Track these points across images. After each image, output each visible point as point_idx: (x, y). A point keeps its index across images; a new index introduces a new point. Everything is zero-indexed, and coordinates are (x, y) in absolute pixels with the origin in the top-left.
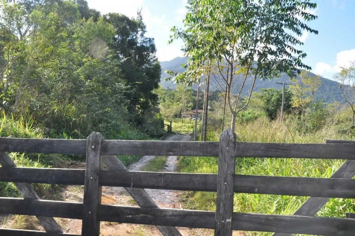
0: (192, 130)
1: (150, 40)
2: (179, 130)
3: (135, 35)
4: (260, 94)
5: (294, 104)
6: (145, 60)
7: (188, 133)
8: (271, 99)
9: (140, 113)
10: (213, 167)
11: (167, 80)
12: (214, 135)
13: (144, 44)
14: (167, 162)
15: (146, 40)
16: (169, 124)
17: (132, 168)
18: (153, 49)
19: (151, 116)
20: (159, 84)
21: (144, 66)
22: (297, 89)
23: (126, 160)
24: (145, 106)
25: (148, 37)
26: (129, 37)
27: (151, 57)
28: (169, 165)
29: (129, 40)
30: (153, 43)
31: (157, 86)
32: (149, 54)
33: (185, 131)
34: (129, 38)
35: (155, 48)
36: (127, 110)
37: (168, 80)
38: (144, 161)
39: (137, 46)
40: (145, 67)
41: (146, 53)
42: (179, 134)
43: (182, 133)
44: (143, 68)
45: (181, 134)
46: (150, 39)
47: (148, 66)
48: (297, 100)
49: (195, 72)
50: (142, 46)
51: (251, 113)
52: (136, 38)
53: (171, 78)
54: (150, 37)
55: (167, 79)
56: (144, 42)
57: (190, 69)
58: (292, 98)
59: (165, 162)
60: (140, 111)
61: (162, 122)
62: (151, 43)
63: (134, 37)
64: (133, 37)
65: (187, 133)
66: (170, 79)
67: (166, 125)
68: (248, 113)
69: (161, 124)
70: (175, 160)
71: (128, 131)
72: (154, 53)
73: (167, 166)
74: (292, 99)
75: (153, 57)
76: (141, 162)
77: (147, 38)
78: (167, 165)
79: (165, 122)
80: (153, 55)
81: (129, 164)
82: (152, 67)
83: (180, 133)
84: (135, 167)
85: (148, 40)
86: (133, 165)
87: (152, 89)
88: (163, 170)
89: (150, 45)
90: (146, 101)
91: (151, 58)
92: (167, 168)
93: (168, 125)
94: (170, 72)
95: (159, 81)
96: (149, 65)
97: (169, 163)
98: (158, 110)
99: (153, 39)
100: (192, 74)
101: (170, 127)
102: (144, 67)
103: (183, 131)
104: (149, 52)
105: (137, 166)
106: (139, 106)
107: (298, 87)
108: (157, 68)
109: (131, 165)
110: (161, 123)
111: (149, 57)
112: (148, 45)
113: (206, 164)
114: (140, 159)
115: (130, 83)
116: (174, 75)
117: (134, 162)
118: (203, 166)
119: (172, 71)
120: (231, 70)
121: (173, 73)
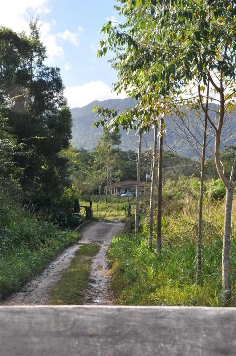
0: (123, 213)
1: (54, 71)
2: (103, 213)
3: (28, 62)
6: (46, 104)
7: (118, 219)
9: (41, 190)
10: (187, 287)
11: (97, 126)
12: (168, 223)
13: (44, 78)
14: (92, 274)
15: (47, 71)
16: (88, 205)
17: (32, 290)
18: (58, 85)
19: (59, 192)
20: (69, 141)
21: (45, 113)
23: (20, 275)
24: (47, 178)
25: (50, 67)
26: (18, 66)
27: (56, 99)
28: (96, 279)
29: (19, 70)
30: (58, 75)
31: (66, 145)
32: (52, 94)
33: (113, 215)
34: (19, 68)
35: (61, 84)
36: (19, 185)
37: (100, 124)
38: (51, 274)
39: (32, 81)
40: (47, 115)
41: (47, 93)
42: (103, 220)
43: (109, 218)
44: (44, 117)
45: (107, 221)
46: (53, 69)
47: (51, 113)
49: (151, 110)
50: (41, 81)
52: (30, 68)
53: (106, 121)
54: (53, 67)
55: (98, 123)
56: (44, 74)
57: (145, 102)
59: (88, 273)
60: (41, 185)
61: (77, 202)
62: (55, 76)
63: (27, 67)
64: (25, 65)
65: (117, 217)
66: (103, 123)
67: (82, 207)
68: (213, 184)
69: (74, 206)
70: (104, 267)
71: (21, 220)
72: (61, 92)
73: (93, 282)
75: (59, 98)
76: (47, 275)
77: (48, 69)
78: (93, 278)
79: (81, 203)
80: (59, 95)
81: (27, 282)
82: (57, 115)
83: (105, 219)
84: (37, 286)
85: (50, 71)
86: (34, 282)
87: (59, 150)
88: (87, 290)
89: (53, 79)
90: (50, 169)
91: (56, 101)
92: (94, 285)
93: (86, 207)
94: (104, 111)
95: (70, 137)
96: (52, 112)
97: (95, 274)
98: (69, 184)
99: (58, 69)
100: (146, 114)
101: (89, 210)
102: (44, 115)
103: (110, 216)
104: (52, 91)
105: (41, 285)
106: (39, 178)
108: (66, 115)
109: (29, 284)
110: (74, 203)
111: (52, 98)
112: (51, 79)
113: (171, 280)
114: (45, 270)
115: (23, 139)
116: (112, 116)
117: (35, 275)
118: (165, 285)
119: (107, 109)
120: (221, 104)
121: (109, 112)
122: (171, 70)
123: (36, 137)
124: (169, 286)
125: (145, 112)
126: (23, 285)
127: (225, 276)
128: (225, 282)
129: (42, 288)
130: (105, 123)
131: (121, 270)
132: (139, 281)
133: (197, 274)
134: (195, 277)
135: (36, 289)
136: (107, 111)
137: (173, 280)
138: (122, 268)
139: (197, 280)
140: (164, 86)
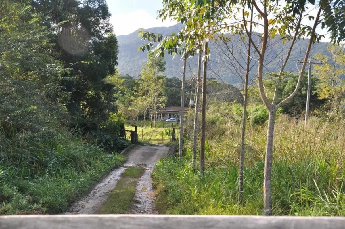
0: (167, 137)
2: (148, 138)
4: (268, 80)
5: (322, 94)
6: (92, 30)
7: (162, 143)
8: (284, 88)
9: (87, 114)
10: (229, 207)
11: (143, 50)
12: (211, 147)
13: (90, 5)
14: (137, 195)
16: (133, 129)
17: (79, 210)
18: (105, 12)
19: (105, 117)
20: (116, 67)
21: (91, 39)
22: (326, 71)
23: (67, 195)
24: (94, 103)
27: (102, 25)
28: (141, 200)
30: (104, 3)
31: (112, 71)
32: (98, 20)
33: (158, 140)
35: (108, 10)
36: (66, 109)
37: (146, 49)
38: (98, 194)
39: (78, 8)
40: (93, 41)
41: (93, 20)
42: (148, 144)
43: (154, 143)
44: (90, 43)
45: (152, 145)
47: (97, 40)
48: (327, 89)
49: (196, 34)
50: (87, 8)
51: (260, 110)
53: (151, 45)
55: (144, 47)
56: (90, 1)
57: (190, 26)
58: (316, 85)
59: (133, 195)
60: (87, 110)
61: (123, 127)
62: (101, 4)
65: (161, 142)
66: (148, 48)
67: (128, 131)
68: (255, 110)
69: (120, 130)
70: (149, 189)
71: (68, 143)
72: (107, 19)
73: (138, 202)
74: (316, 86)
75: (105, 25)
76: (94, 196)
78: (138, 199)
79: (127, 128)
80: (106, 22)
81: (73, 202)
82: (103, 41)
83: (150, 143)
84: (83, 207)
86: (80, 203)
87: (104, 76)
88: (133, 210)
89: (100, 6)
90: (96, 94)
91: (102, 27)
92: (139, 206)
93: (131, 131)
94: (149, 35)
95: (116, 63)
96: (99, 38)
97: (140, 195)
98: (115, 109)
100: (191, 38)
101: (134, 134)
102: (90, 41)
103: (154, 140)
104: (98, 18)
105: (87, 206)
106: (85, 103)
107: (328, 68)
108: (112, 41)
109: (76, 204)
110: (120, 128)
111: (98, 25)
112: (97, 6)
113: (214, 200)
114: (91, 191)
115: (70, 64)
116: (157, 40)
117: (81, 196)
118: (209, 205)
119: (153, 33)
120: (265, 28)
121: (154, 36)
123: (83, 62)
124: (211, 206)
125: (189, 37)
126: (70, 206)
127: (267, 196)
128: (267, 202)
129: (88, 208)
130: (151, 47)
131: (165, 191)
132: (183, 202)
133: (239, 194)
134: (238, 197)
135: (82, 210)
136: (153, 35)
137: (216, 200)
138: (166, 190)
139: (239, 200)
140: (209, 9)
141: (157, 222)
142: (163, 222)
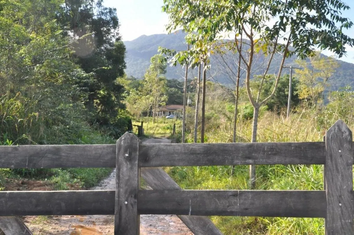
0: (168, 131)
1: (111, 11)
2: (151, 132)
3: (90, 3)
4: (257, 82)
5: (302, 94)
6: (104, 38)
7: (164, 136)
8: (270, 88)
9: (100, 111)
10: (224, 180)
13: (103, 17)
15: (105, 11)
16: (140, 124)
18: (115, 22)
19: (115, 113)
20: (125, 70)
21: (103, 46)
22: (305, 75)
24: (106, 101)
25: (108, 7)
26: (81, 7)
27: (113, 34)
29: (81, 10)
30: (115, 15)
31: (122, 74)
32: (109, 30)
33: (160, 133)
34: (82, 8)
35: (118, 22)
36: (84, 107)
39: (93, 20)
40: (105, 48)
41: (105, 29)
42: (153, 137)
43: (157, 136)
44: (103, 50)
45: (155, 138)
46: (110, 9)
47: (109, 47)
48: (306, 89)
49: (201, 50)
50: (100, 19)
51: (249, 108)
52: (91, 8)
53: (168, 58)
54: (111, 7)
56: (103, 13)
58: (297, 86)
60: (100, 107)
61: (130, 122)
62: (112, 16)
63: (89, 7)
64: (86, 6)
65: (163, 135)
67: (135, 126)
68: (244, 108)
69: (128, 125)
71: (90, 135)
72: (117, 29)
74: (297, 88)
75: (116, 34)
77: (106, 9)
79: (134, 123)
80: (116, 31)
81: (100, 180)
82: (114, 48)
83: (154, 136)
85: (108, 10)
87: (115, 78)
89: (111, 17)
90: (107, 94)
91: (113, 36)
93: (138, 126)
94: (166, 51)
95: (125, 67)
96: (110, 45)
98: (123, 107)
99: (115, 9)
101: (140, 128)
102: (102, 48)
103: (158, 134)
104: (109, 28)
106: (99, 102)
107: (307, 72)
108: (121, 49)
110: (128, 123)
111: (109, 34)
112: (108, 18)
113: (213, 176)
114: (111, 173)
115: (93, 69)
116: (172, 54)
117: (105, 176)
118: (208, 179)
119: (169, 50)
120: (251, 47)
121: (170, 52)
122: (217, 25)
123: (104, 68)
124: (211, 180)
125: (196, 52)
126: (98, 182)
127: (252, 170)
128: (252, 174)
131: (173, 172)
132: (188, 178)
133: (232, 171)
134: (230, 173)
136: (169, 51)
137: (214, 175)
139: (232, 175)
140: (212, 35)
141: (206, 145)
142: (208, 145)
